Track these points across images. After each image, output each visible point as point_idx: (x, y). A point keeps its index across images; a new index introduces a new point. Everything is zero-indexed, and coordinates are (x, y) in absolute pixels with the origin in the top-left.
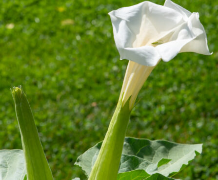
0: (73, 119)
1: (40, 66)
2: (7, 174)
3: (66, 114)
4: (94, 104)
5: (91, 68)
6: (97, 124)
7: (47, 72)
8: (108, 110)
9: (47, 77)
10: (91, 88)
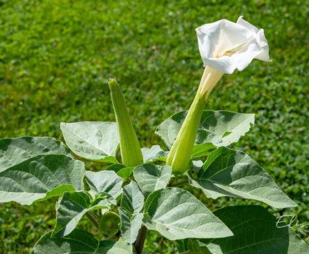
0: (137, 61)
1: (106, 11)
2: (102, 142)
3: (131, 56)
4: (154, 47)
5: (150, 13)
6: (158, 65)
7: (112, 17)
8: (166, 53)
9: (113, 22)
10: (151, 32)
